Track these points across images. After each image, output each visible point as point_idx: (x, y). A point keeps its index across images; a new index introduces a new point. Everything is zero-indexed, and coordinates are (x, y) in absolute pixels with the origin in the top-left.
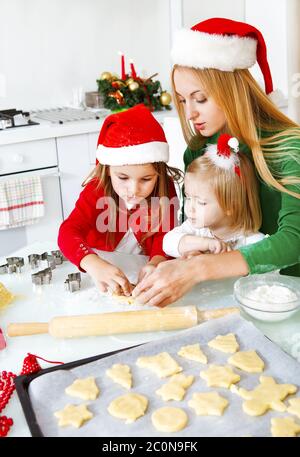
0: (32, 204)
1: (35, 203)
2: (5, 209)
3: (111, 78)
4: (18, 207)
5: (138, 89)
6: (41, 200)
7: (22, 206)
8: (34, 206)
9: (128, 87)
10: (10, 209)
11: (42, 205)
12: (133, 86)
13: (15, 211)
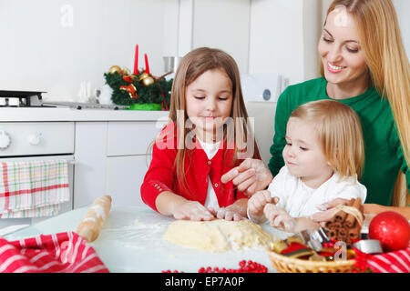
0: (56, 187)
1: (60, 186)
2: (28, 192)
3: (122, 72)
4: (41, 189)
5: (153, 84)
6: (66, 183)
7: (45, 189)
8: (58, 189)
9: (142, 82)
10: (33, 191)
11: (67, 189)
12: (148, 81)
13: (38, 194)
